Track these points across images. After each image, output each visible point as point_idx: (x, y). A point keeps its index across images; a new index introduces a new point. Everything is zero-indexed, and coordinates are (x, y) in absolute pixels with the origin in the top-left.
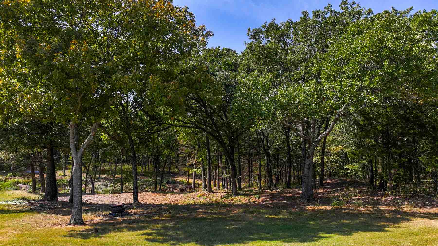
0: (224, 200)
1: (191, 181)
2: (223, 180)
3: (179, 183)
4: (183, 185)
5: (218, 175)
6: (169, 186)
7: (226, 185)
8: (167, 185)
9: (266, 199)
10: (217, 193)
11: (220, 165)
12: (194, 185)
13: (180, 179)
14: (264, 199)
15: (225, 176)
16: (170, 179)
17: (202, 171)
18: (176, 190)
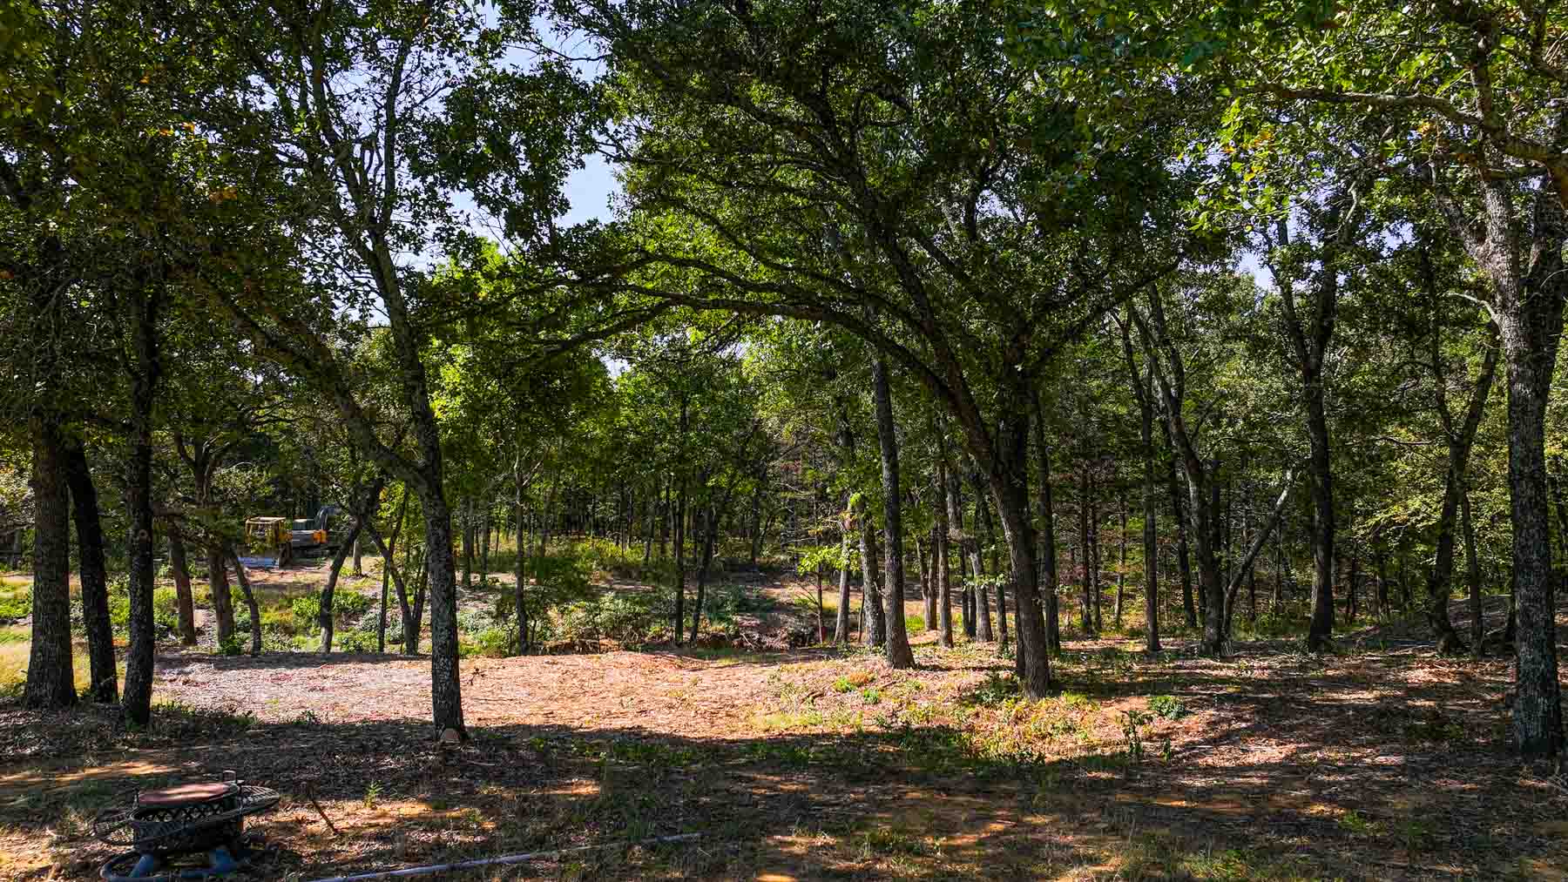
0: (977, 715)
1: (833, 600)
2: (967, 598)
3: (787, 608)
4: (801, 618)
5: (945, 579)
6: (746, 623)
7: (980, 622)
8: (739, 618)
9: (1229, 721)
10: (935, 668)
11: (953, 532)
12: (845, 620)
13: (790, 593)
14: (1212, 724)
15: (977, 582)
16: (753, 592)
17: (864, 559)
18: (776, 636)
